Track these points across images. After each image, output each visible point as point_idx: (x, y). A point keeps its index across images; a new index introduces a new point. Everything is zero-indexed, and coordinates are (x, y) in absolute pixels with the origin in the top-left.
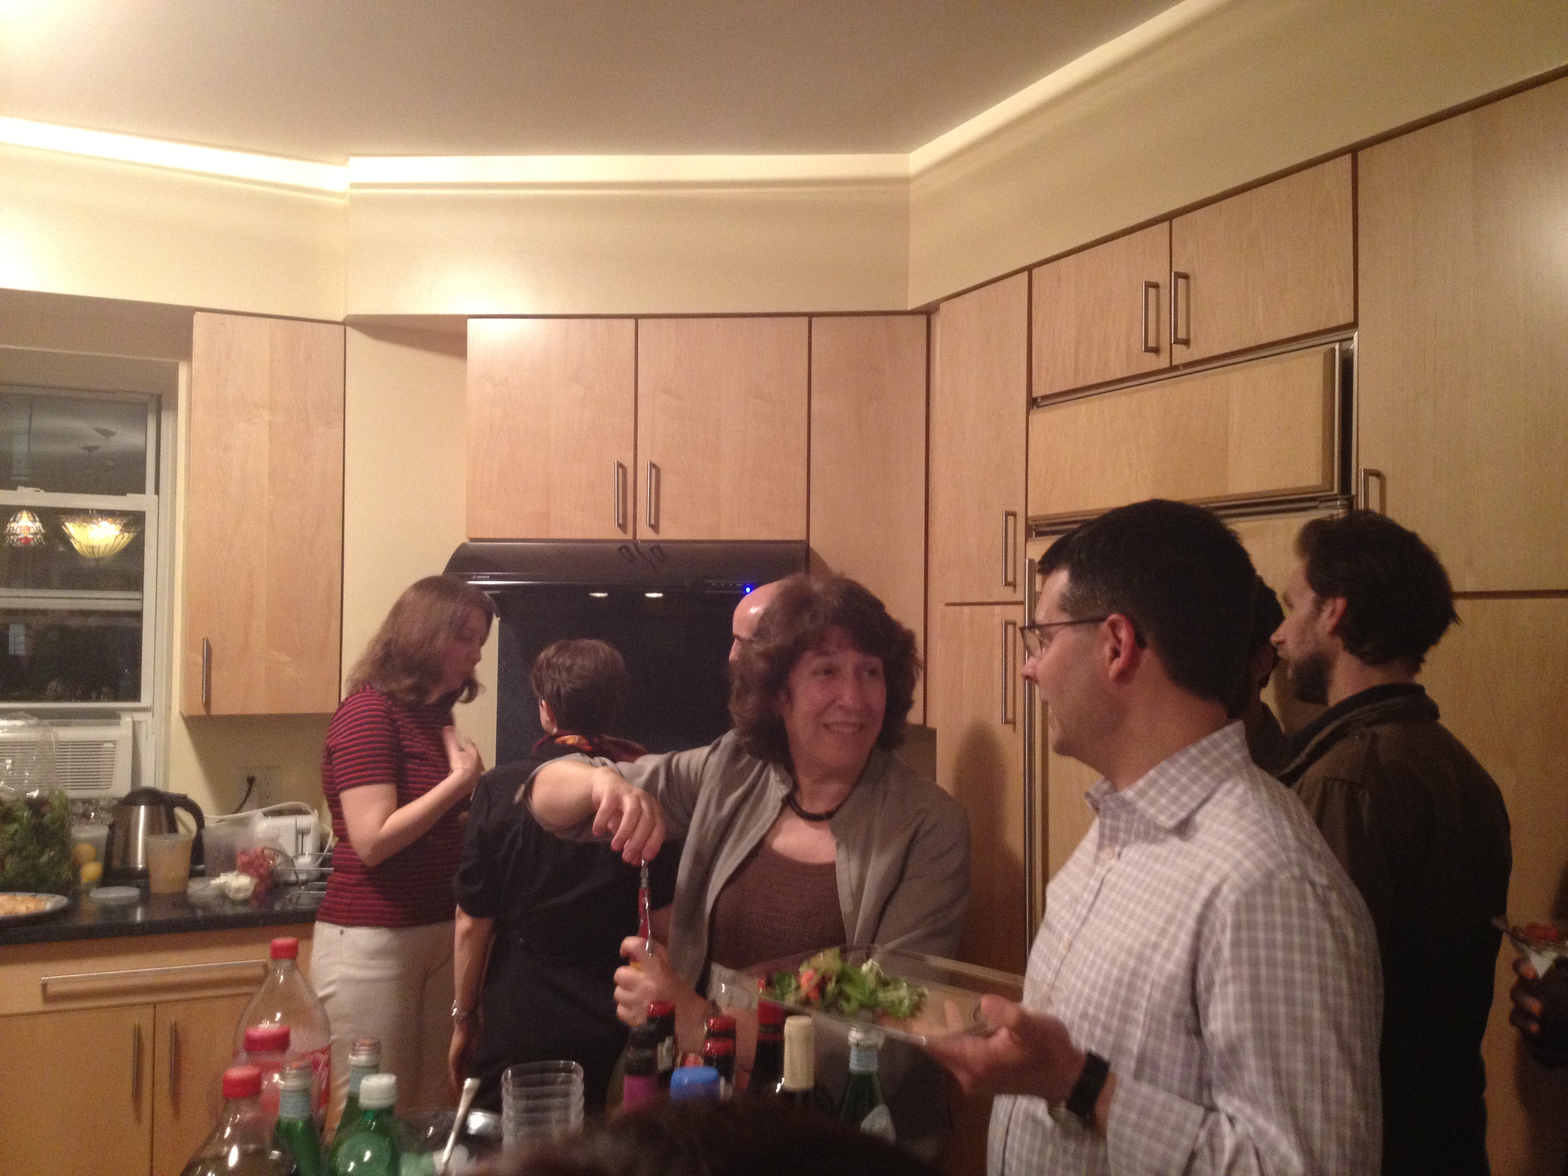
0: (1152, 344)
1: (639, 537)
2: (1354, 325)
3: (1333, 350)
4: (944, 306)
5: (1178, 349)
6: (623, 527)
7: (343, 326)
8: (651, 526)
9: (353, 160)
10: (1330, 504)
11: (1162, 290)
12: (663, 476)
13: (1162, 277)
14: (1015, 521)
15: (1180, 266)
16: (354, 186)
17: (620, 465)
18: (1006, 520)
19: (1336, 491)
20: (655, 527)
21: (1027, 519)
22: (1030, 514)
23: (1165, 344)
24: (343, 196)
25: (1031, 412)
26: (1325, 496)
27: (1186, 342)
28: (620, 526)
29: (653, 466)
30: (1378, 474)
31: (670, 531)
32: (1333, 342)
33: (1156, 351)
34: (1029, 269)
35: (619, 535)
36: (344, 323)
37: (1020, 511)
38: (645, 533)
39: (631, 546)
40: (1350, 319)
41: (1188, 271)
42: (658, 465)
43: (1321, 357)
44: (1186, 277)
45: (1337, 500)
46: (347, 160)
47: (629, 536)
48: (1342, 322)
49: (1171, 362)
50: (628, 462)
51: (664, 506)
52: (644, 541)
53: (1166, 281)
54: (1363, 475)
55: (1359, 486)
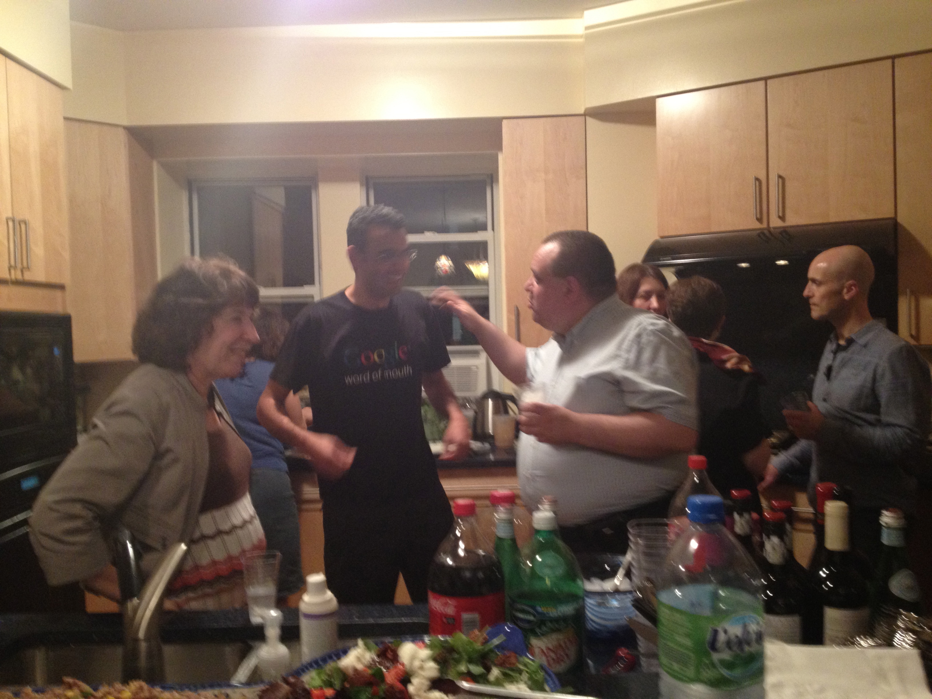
1: (772, 225)
6: (760, 220)
7: (584, 116)
8: (780, 217)
9: (586, 13)
12: (788, 184)
16: (587, 28)
17: (757, 179)
20: (782, 218)
24: (581, 37)
28: (758, 219)
29: (780, 177)
31: (793, 220)
35: (757, 225)
36: (585, 115)
38: (775, 223)
39: (766, 232)
42: (784, 176)
46: (583, 14)
47: (765, 225)
50: (762, 176)
51: (788, 204)
52: (775, 228)
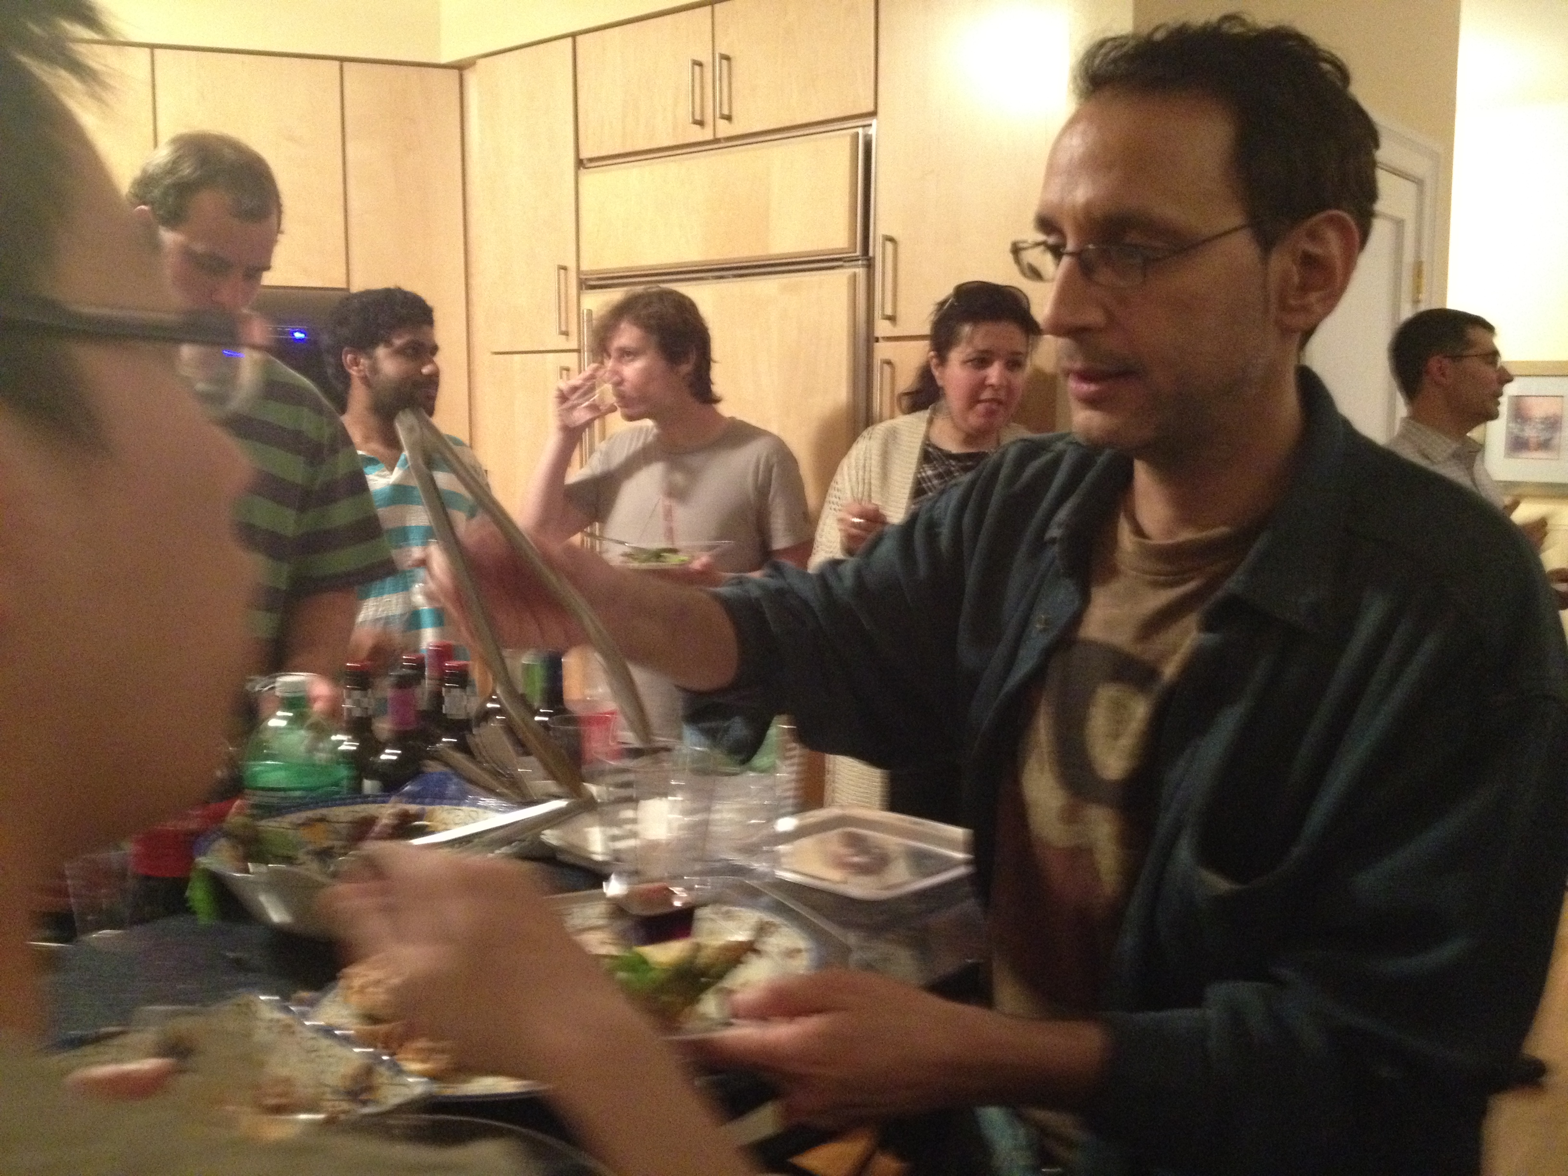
0: (698, 117)
2: (873, 114)
3: (858, 134)
4: (479, 65)
5: (722, 124)
10: (853, 263)
11: (705, 69)
13: (705, 56)
14: (566, 275)
15: (722, 49)
18: (559, 273)
19: (858, 253)
21: (579, 271)
22: (583, 267)
23: (709, 119)
25: (580, 172)
26: (849, 257)
27: (729, 118)
30: (891, 239)
32: (858, 127)
33: (701, 123)
34: (574, 35)
37: (571, 264)
40: (871, 108)
41: (731, 55)
43: (848, 139)
44: (727, 58)
45: (858, 260)
48: (865, 110)
49: (714, 134)
53: (711, 60)
54: (880, 240)
55: (876, 249)
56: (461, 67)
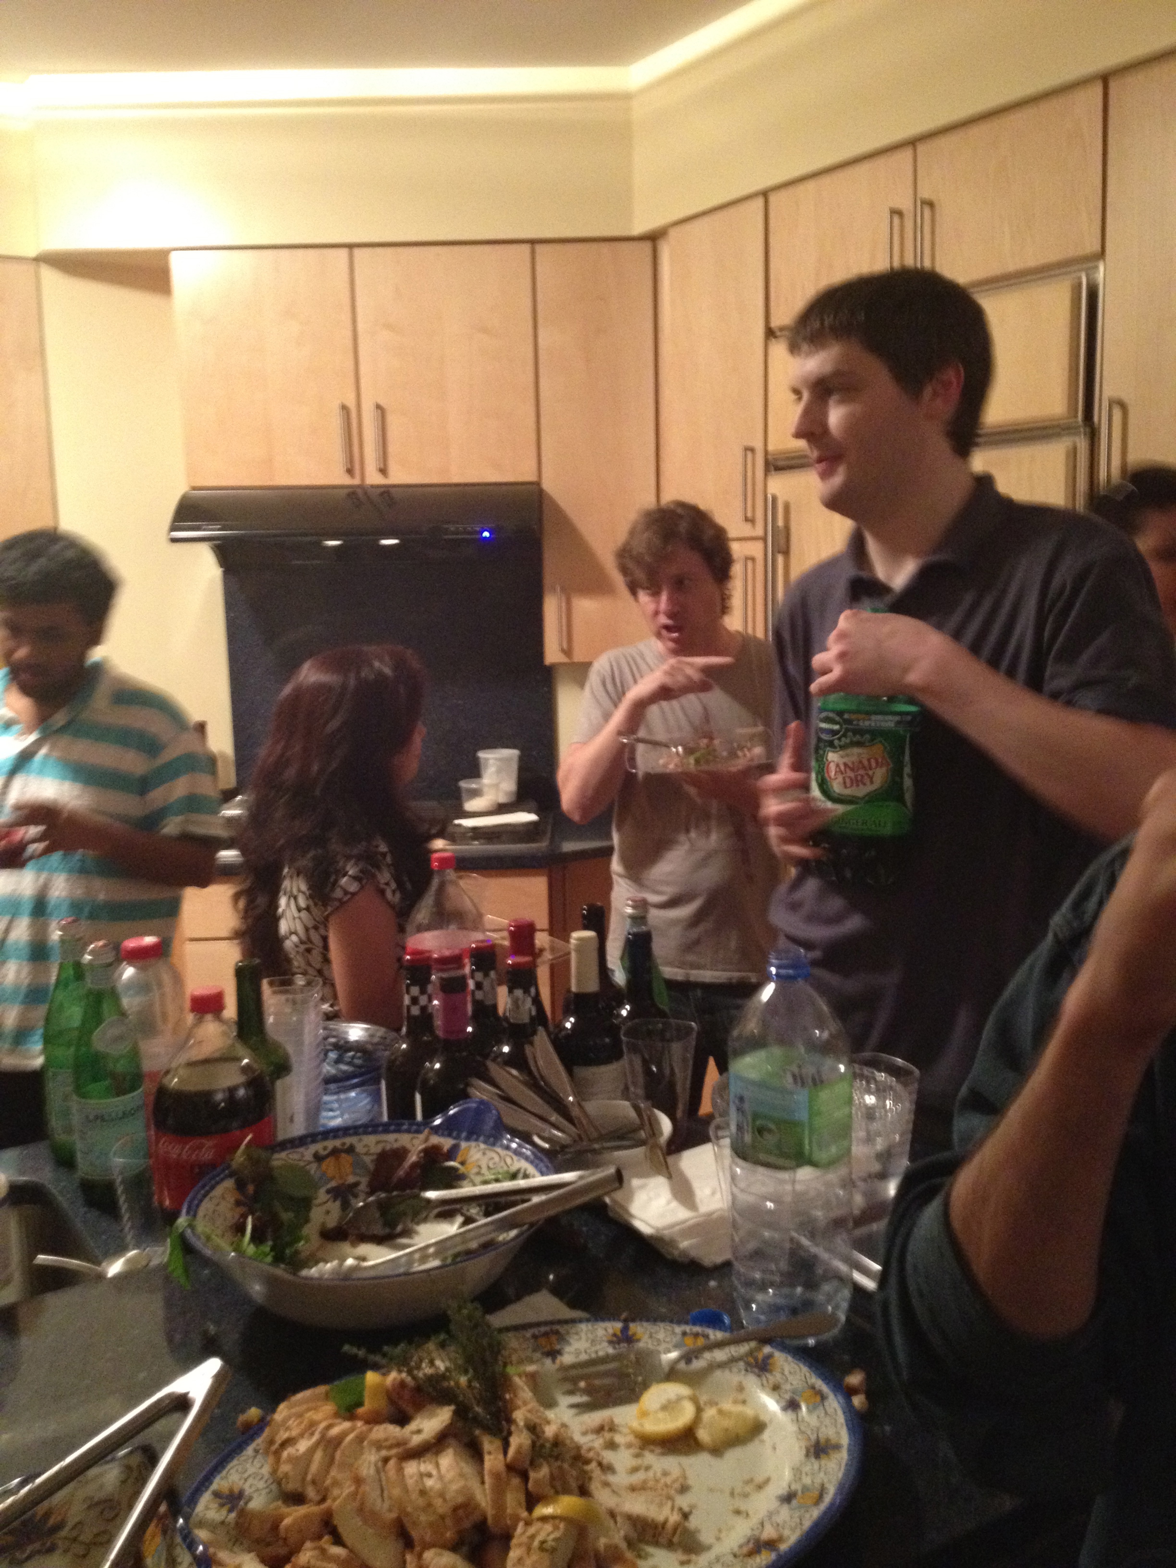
1: (367, 482)
2: (1101, 255)
3: (1080, 278)
4: (673, 233)
6: (350, 471)
7: (36, 263)
8: (380, 470)
9: (33, 77)
10: (1072, 433)
11: (905, 219)
12: (391, 419)
13: (905, 203)
14: (753, 457)
15: (925, 193)
16: (35, 108)
17: (344, 408)
18: (746, 455)
19: (1079, 420)
20: (383, 471)
21: (766, 452)
22: (771, 448)
24: (27, 119)
25: (769, 343)
26: (1067, 425)
28: (347, 470)
29: (378, 407)
30: (1120, 403)
31: (399, 476)
32: (1079, 272)
34: (765, 194)
35: (347, 480)
36: (37, 260)
37: (759, 445)
38: (373, 478)
39: (359, 491)
40: (1097, 249)
41: (933, 197)
42: (385, 406)
43: (1069, 286)
44: (931, 204)
45: (1079, 428)
47: (356, 481)
48: (1088, 251)
50: (351, 404)
51: (392, 449)
52: (372, 486)
53: (912, 208)
54: (1105, 404)
55: (1101, 415)
56: (654, 238)
